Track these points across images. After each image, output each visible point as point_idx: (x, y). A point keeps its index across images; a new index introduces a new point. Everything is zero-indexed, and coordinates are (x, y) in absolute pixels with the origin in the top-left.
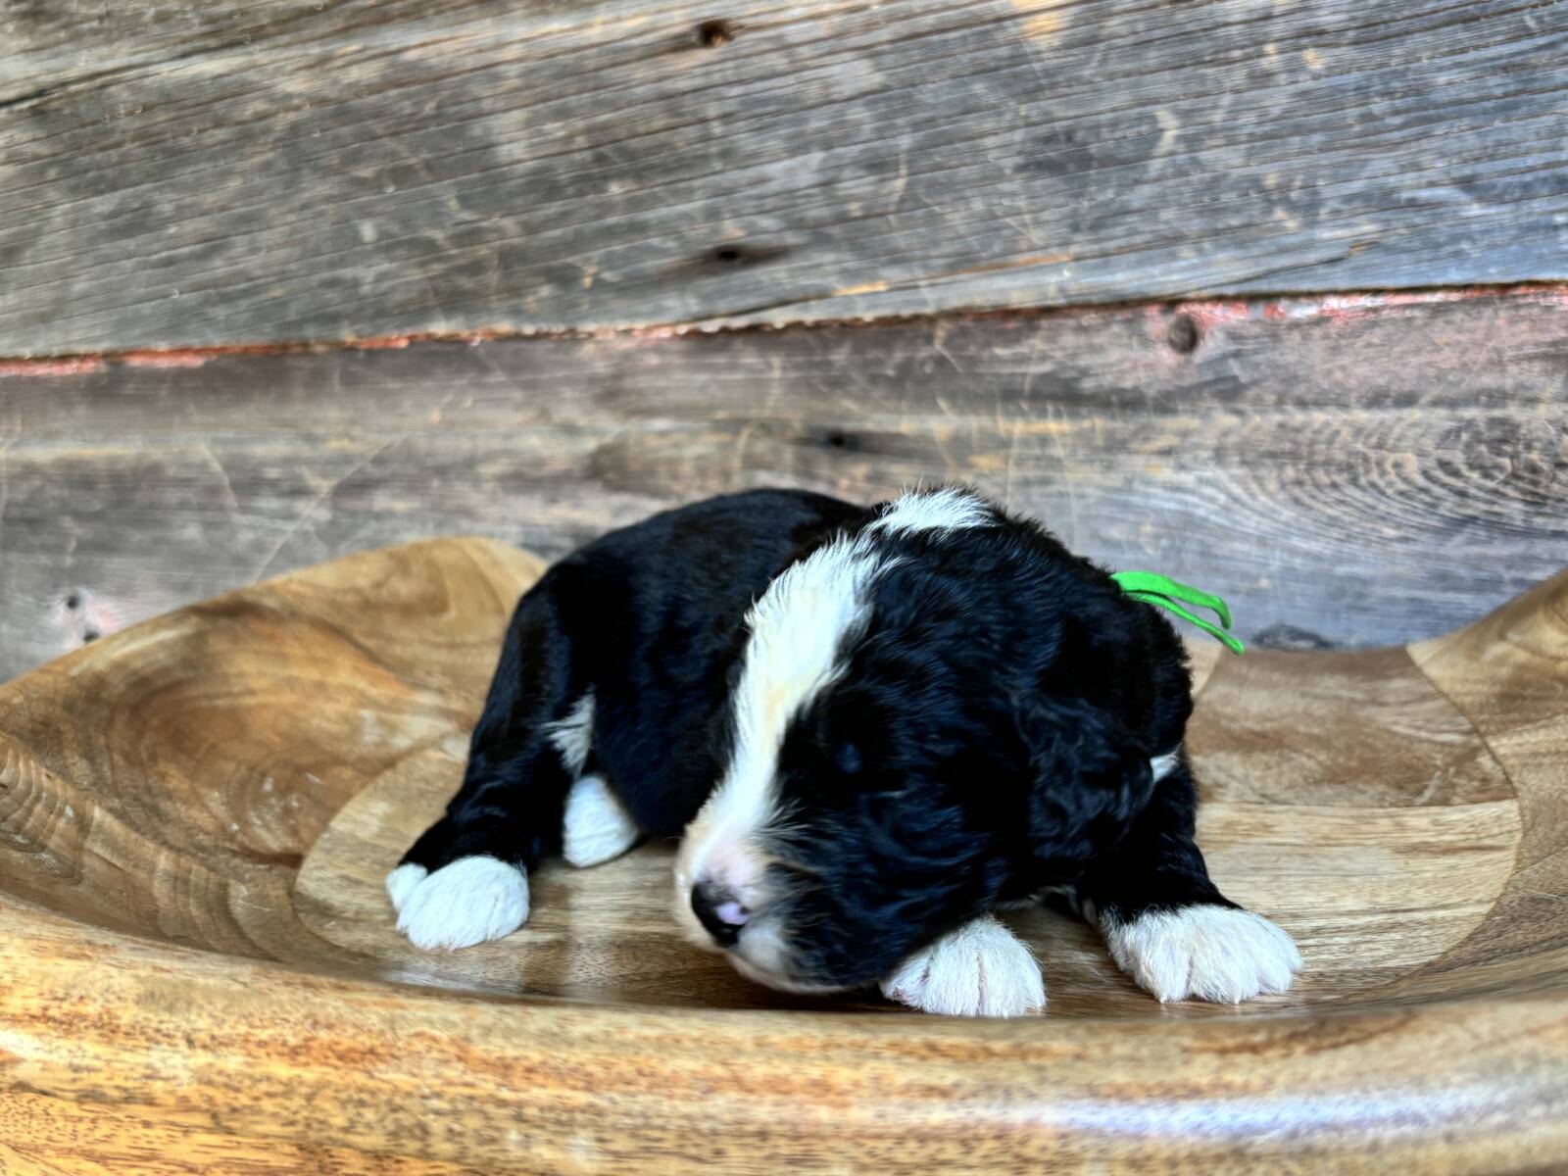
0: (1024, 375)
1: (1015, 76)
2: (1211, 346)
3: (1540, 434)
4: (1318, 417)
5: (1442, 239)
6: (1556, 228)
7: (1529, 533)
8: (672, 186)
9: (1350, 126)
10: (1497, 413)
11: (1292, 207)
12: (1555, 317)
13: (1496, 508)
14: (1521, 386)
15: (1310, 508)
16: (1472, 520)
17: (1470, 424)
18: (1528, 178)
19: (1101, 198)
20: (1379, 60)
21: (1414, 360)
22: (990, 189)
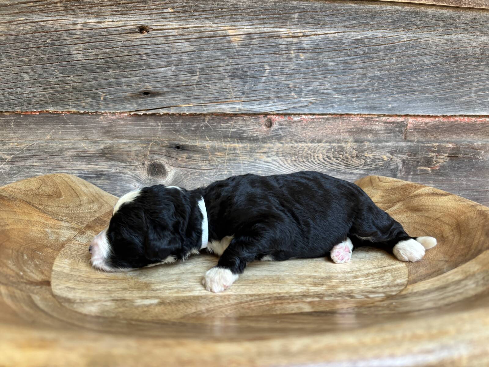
0: (230, 131)
1: (229, 51)
2: (275, 126)
3: (349, 150)
4: (300, 145)
5: (329, 102)
6: (353, 101)
7: (345, 173)
8: (130, 72)
9: (310, 73)
10: (340, 145)
11: (296, 92)
12: (351, 122)
13: (339, 167)
14: (344, 138)
15: (298, 167)
16: (334, 170)
17: (334, 147)
18: (348, 89)
19: (250, 86)
20: (316, 58)
21: (321, 132)
22: (221, 81)
